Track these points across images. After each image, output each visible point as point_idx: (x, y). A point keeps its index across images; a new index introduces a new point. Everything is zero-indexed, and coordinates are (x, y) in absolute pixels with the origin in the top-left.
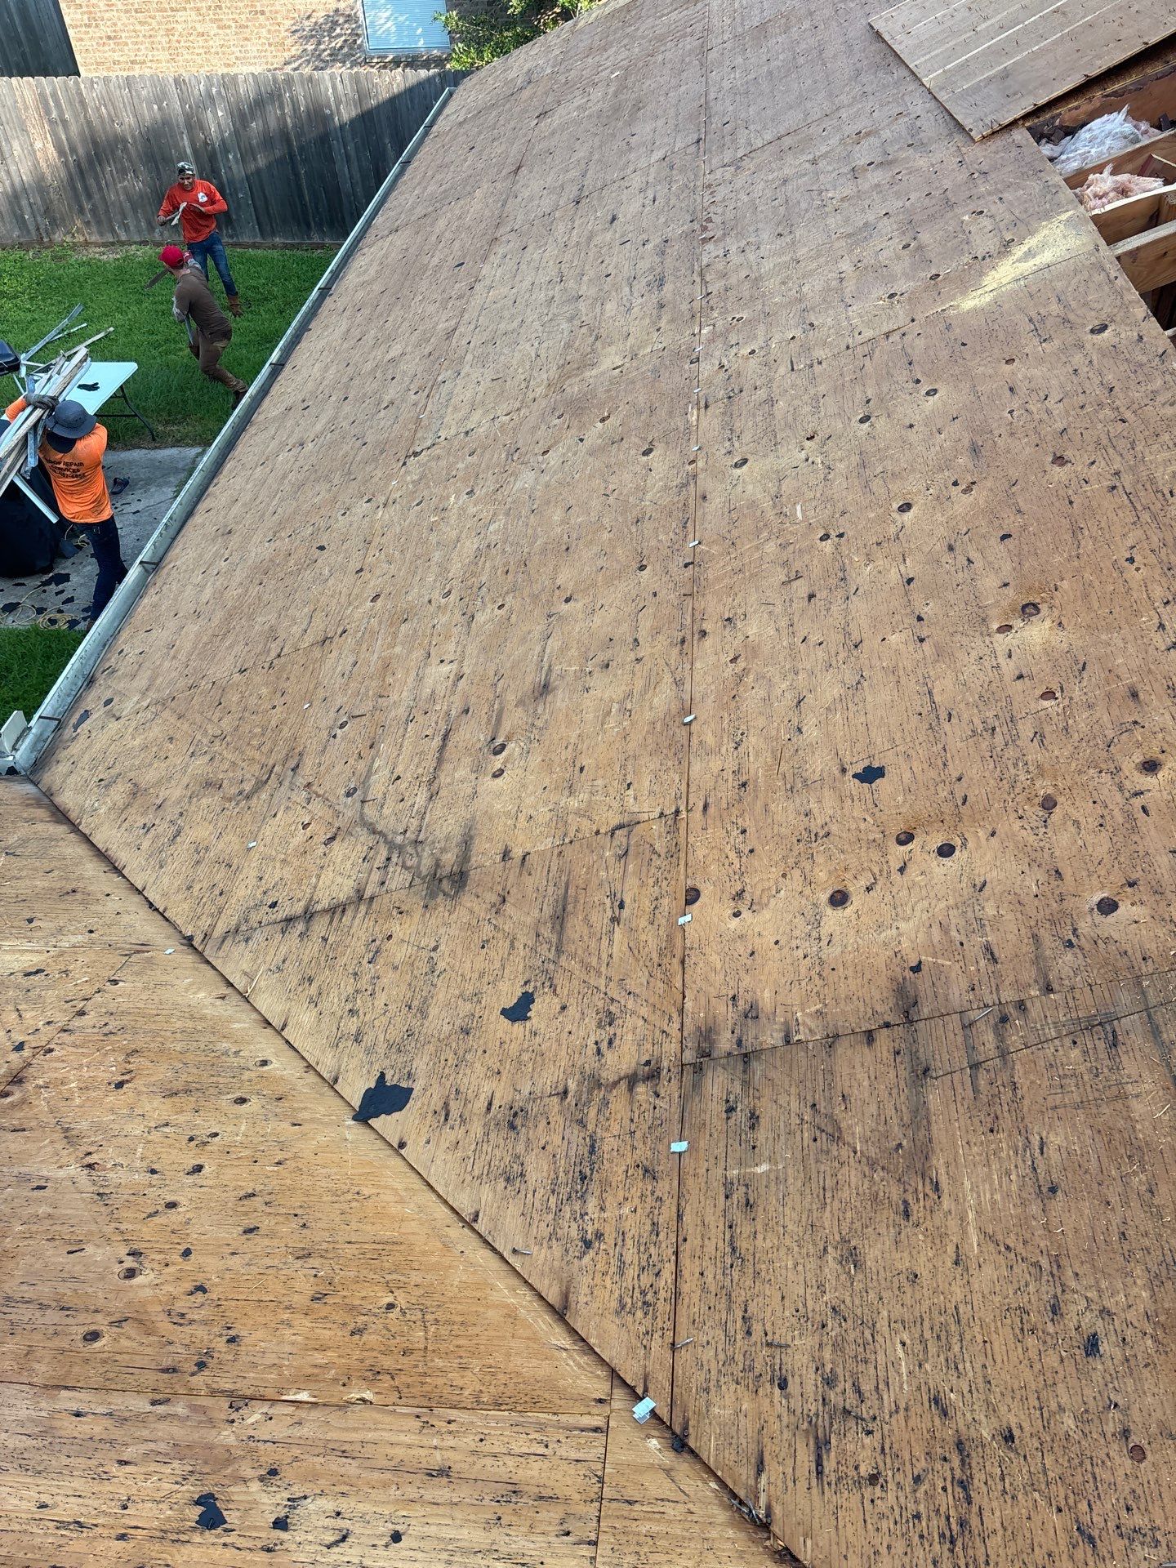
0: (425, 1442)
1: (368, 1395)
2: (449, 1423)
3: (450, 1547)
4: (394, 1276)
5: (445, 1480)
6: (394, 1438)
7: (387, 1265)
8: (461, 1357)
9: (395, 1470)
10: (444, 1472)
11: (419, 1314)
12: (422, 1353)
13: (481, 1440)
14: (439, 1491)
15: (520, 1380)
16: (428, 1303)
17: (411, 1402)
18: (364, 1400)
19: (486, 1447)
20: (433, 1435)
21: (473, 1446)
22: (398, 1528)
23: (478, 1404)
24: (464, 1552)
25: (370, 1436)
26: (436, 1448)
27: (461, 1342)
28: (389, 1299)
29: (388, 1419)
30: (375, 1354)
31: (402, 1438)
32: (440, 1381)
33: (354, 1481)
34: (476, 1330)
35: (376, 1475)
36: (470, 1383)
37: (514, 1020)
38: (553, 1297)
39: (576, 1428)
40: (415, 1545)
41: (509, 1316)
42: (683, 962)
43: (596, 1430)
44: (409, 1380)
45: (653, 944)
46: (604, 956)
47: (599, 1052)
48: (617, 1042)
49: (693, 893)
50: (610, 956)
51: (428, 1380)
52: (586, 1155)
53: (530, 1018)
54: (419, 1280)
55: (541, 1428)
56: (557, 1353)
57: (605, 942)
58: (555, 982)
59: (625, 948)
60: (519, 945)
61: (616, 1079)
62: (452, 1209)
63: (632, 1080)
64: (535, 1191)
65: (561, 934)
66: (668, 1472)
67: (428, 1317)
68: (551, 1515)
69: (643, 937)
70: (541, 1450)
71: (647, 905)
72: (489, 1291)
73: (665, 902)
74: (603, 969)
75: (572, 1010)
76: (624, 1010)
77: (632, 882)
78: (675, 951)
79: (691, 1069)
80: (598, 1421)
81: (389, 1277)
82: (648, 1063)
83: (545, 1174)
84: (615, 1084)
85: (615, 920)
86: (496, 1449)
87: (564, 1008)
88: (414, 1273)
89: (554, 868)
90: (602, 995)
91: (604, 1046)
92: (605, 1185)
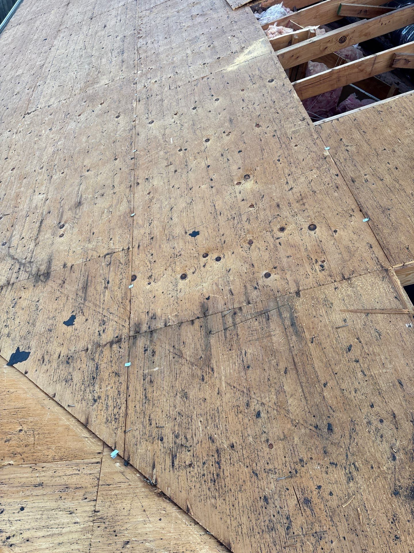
0: (33, 475)
1: (11, 462)
2: (43, 468)
3: (42, 509)
4: (22, 420)
5: (41, 487)
6: (21, 476)
7: (19, 416)
8: (48, 445)
9: (22, 486)
10: (41, 485)
11: (32, 432)
12: (33, 445)
13: (55, 472)
14: (39, 491)
15: (70, 450)
16: (36, 428)
17: (28, 462)
18: (10, 464)
19: (57, 474)
20: (37, 473)
21: (51, 474)
22: (23, 506)
23: (54, 460)
24: (48, 510)
25: (12, 476)
26: (37, 477)
27: (48, 440)
28: (20, 428)
29: (19, 469)
30: (14, 448)
31: (25, 475)
32: (39, 454)
33: (6, 492)
34: (54, 435)
35: (15, 489)
36: (51, 453)
37: (68, 326)
38: (83, 420)
39: (90, 463)
40: (29, 510)
41: (67, 428)
42: (130, 301)
43: (97, 463)
44: (28, 455)
45: (119, 295)
46: (102, 301)
47: (99, 334)
48: (106, 331)
49: (134, 277)
50: (104, 301)
51: (35, 454)
52: (95, 370)
53: (74, 324)
54: (32, 420)
55: (77, 465)
56: (84, 439)
57: (102, 296)
58: (83, 311)
59: (109, 298)
60: (70, 298)
61: (106, 343)
62: (46, 394)
63: (111, 343)
64: (76, 384)
65: (86, 294)
66: (122, 473)
67: (36, 432)
68: (80, 493)
69: (116, 293)
70: (77, 472)
71: (118, 282)
72: (59, 421)
73: (124, 280)
74: (101, 306)
75: (90, 321)
76: (109, 319)
77: (112, 274)
78: (128, 298)
79: (132, 338)
80: (99, 460)
81: (20, 420)
82: (117, 337)
83: (80, 378)
84: (105, 345)
85: (106, 288)
86: (60, 474)
87: (87, 320)
88: (30, 418)
89: (83, 270)
90: (101, 315)
91: (101, 332)
92: (102, 380)
